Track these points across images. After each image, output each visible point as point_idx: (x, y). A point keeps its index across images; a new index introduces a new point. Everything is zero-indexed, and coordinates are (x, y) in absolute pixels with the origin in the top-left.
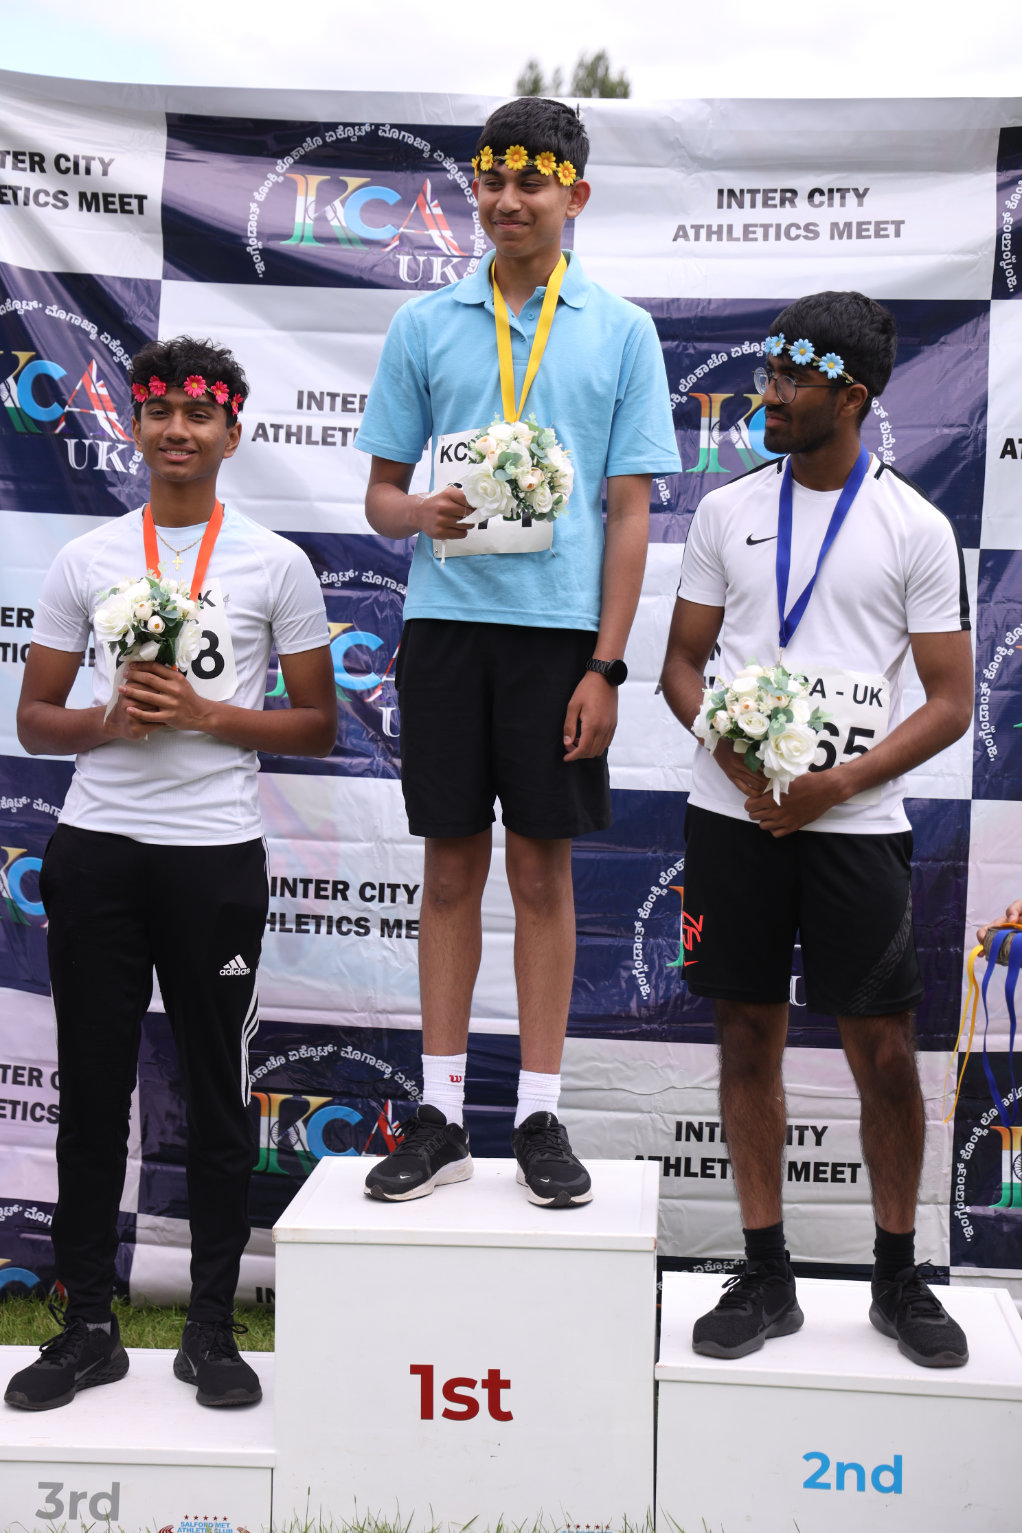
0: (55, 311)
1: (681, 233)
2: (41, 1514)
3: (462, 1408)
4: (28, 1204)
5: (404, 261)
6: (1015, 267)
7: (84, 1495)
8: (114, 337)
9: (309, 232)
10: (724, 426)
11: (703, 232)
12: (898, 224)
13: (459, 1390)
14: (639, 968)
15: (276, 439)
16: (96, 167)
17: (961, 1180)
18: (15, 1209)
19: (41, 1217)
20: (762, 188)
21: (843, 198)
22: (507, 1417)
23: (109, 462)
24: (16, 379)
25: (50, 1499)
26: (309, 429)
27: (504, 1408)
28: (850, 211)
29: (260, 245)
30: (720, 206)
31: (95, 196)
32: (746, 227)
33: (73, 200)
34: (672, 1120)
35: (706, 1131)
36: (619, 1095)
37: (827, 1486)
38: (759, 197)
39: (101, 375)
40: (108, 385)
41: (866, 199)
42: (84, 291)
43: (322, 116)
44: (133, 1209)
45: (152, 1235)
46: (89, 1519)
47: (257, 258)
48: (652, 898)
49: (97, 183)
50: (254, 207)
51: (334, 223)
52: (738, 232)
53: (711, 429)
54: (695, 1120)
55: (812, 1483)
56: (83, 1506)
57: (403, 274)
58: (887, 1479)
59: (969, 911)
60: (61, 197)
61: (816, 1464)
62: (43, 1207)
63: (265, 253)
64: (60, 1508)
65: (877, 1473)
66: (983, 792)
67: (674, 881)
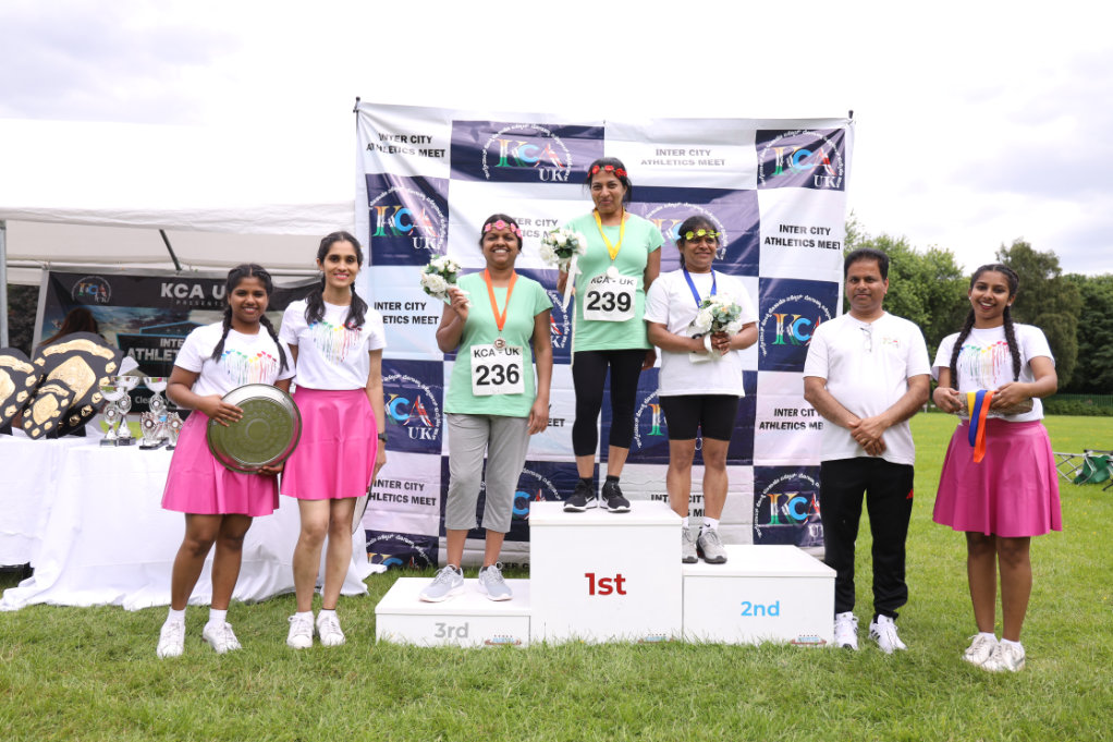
0: (410, 191)
1: (644, 162)
2: (436, 635)
3: (606, 590)
4: (396, 534)
5: (542, 171)
6: (765, 178)
7: (454, 628)
8: (432, 198)
9: (505, 162)
11: (652, 162)
12: (723, 161)
13: (605, 583)
14: (637, 436)
16: (426, 140)
19: (402, 539)
20: (672, 149)
21: (702, 153)
22: (624, 593)
23: (430, 246)
24: (394, 216)
25: (441, 629)
27: (623, 589)
28: (705, 157)
29: (488, 167)
30: (658, 155)
31: (425, 151)
32: (667, 161)
33: (417, 152)
34: (649, 494)
35: (663, 497)
37: (750, 614)
38: (671, 152)
39: (426, 213)
40: (429, 216)
41: (710, 154)
42: (421, 183)
43: (510, 120)
47: (486, 172)
48: (641, 409)
49: (426, 146)
50: (485, 152)
51: (515, 156)
52: (665, 162)
54: (659, 494)
55: (744, 614)
56: (454, 632)
57: (542, 177)
58: (773, 610)
60: (412, 152)
61: (746, 606)
62: (403, 535)
63: (490, 170)
64: (444, 633)
65: (770, 608)
66: (761, 367)
67: (650, 402)
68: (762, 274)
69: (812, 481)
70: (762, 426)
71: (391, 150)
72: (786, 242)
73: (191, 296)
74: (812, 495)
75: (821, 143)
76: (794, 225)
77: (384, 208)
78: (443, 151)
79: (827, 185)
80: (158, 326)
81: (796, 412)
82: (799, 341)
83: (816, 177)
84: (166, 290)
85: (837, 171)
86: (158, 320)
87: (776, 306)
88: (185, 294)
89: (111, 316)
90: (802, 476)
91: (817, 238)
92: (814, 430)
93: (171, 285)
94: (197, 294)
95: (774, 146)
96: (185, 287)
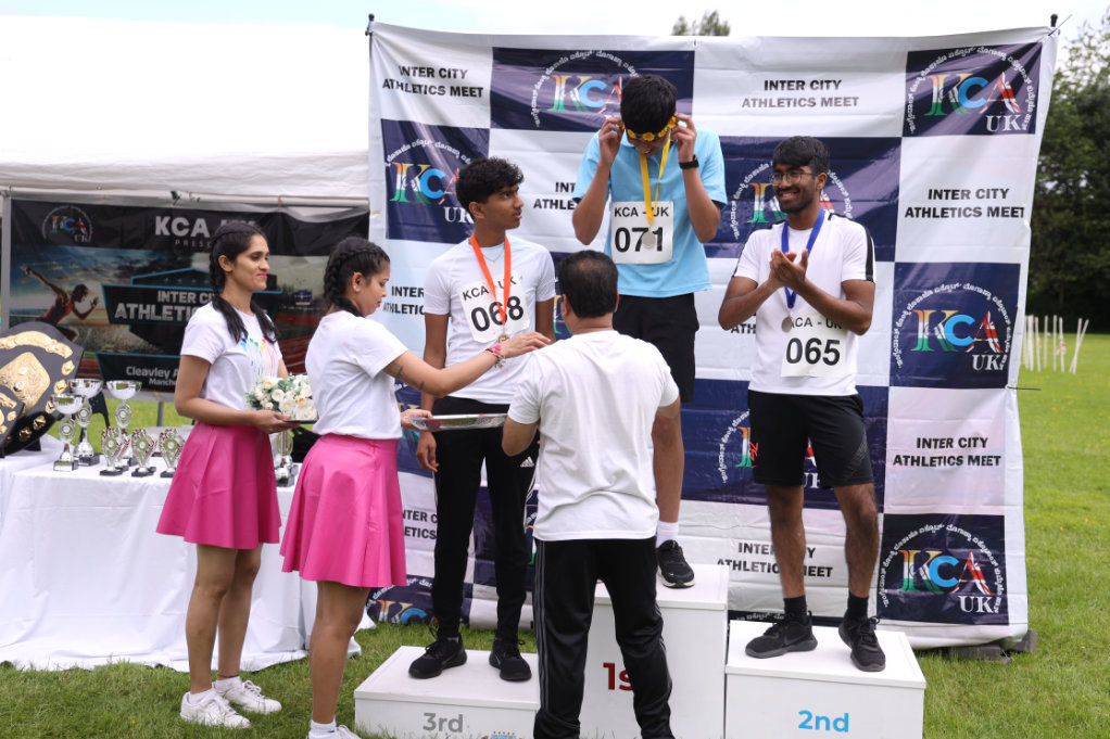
0: (440, 145)
1: (746, 102)
2: (425, 728)
4: (421, 578)
6: (914, 121)
7: (446, 720)
8: (468, 156)
9: (562, 104)
10: (767, 199)
11: (757, 103)
12: (855, 99)
14: (722, 467)
15: (545, 207)
16: (459, 74)
17: (883, 577)
18: (415, 580)
19: (427, 584)
20: (787, 79)
21: (828, 87)
23: (466, 219)
24: (420, 177)
25: (430, 721)
26: (561, 202)
28: (831, 92)
29: (538, 111)
30: (766, 88)
31: (458, 88)
32: (779, 100)
33: (448, 90)
34: (737, 542)
35: (754, 548)
36: (710, 528)
37: (810, 727)
38: (786, 85)
41: (840, 86)
43: (568, 47)
44: (472, 582)
45: (481, 595)
46: (449, 732)
47: (536, 118)
48: (729, 433)
49: (459, 82)
50: (535, 92)
51: (574, 99)
52: (775, 103)
53: (760, 201)
54: (749, 542)
55: (803, 726)
56: (445, 725)
58: (841, 725)
59: (888, 442)
60: (442, 89)
61: (806, 716)
62: (428, 579)
63: (541, 115)
64: (434, 724)
65: (836, 721)
66: (895, 382)
67: (740, 425)
68: (900, 257)
69: (968, 535)
70: (898, 460)
71: (416, 89)
72: (938, 213)
73: (194, 234)
74: (968, 555)
75: (1002, 66)
76: (951, 188)
77: (407, 166)
78: (480, 89)
79: (1007, 128)
80: (154, 274)
81: (950, 442)
82: (956, 347)
83: (990, 118)
84: (161, 226)
85: (1024, 106)
86: (152, 267)
87: (919, 300)
88: (184, 232)
89: (96, 262)
90: (951, 528)
91: (985, 204)
92: (974, 467)
93: (167, 219)
94: (200, 231)
95: (930, 74)
96: (185, 222)
